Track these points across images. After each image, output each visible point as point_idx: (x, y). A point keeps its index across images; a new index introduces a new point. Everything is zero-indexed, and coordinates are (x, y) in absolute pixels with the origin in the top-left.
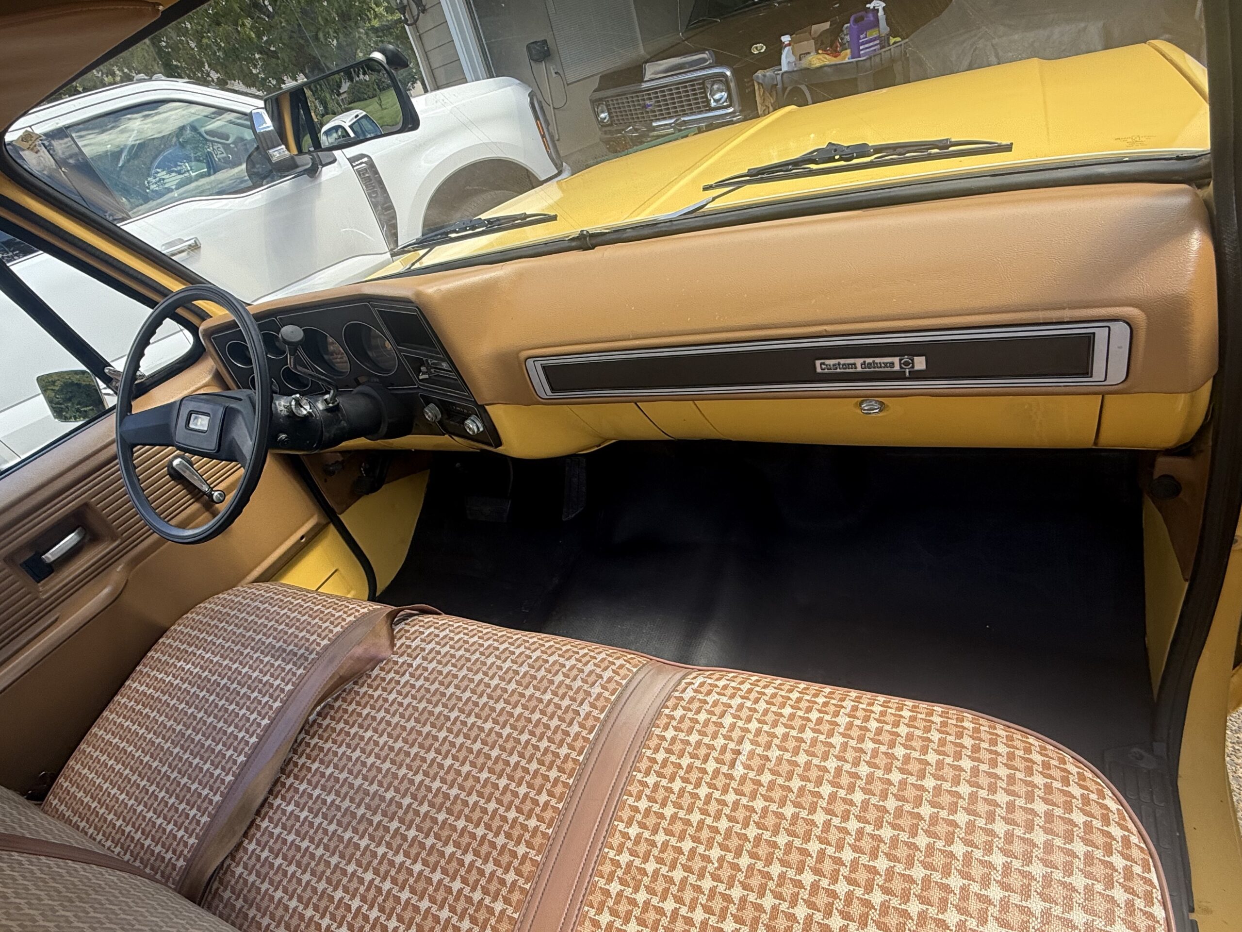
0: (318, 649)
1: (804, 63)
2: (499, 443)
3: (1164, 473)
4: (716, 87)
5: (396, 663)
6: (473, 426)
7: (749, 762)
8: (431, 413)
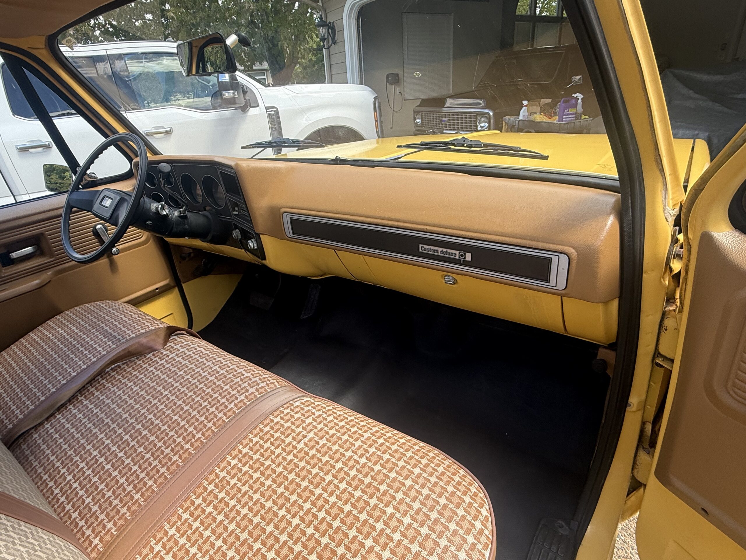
0: (128, 338)
1: (532, 118)
2: (264, 258)
3: (602, 358)
4: (483, 119)
5: (162, 353)
6: (252, 244)
7: (308, 443)
8: (236, 234)
